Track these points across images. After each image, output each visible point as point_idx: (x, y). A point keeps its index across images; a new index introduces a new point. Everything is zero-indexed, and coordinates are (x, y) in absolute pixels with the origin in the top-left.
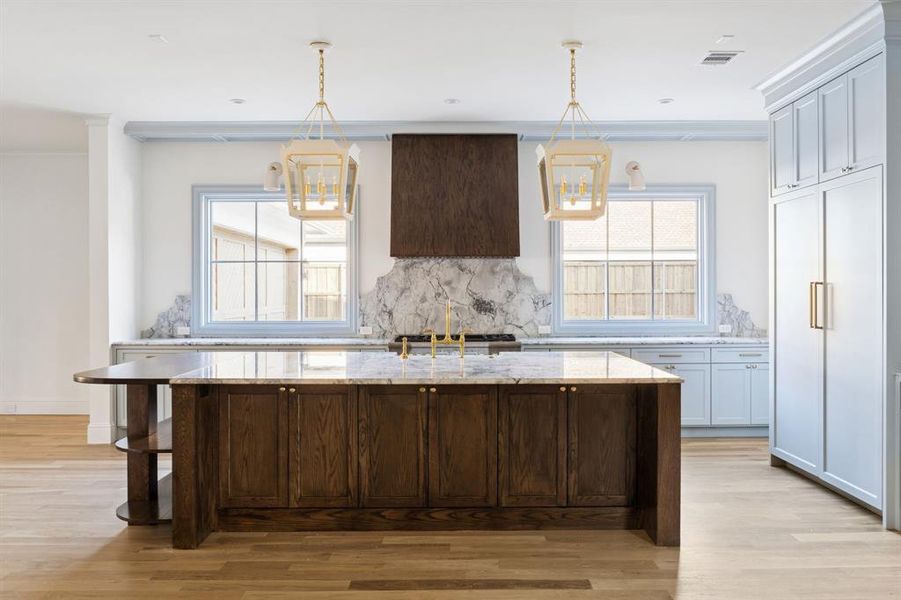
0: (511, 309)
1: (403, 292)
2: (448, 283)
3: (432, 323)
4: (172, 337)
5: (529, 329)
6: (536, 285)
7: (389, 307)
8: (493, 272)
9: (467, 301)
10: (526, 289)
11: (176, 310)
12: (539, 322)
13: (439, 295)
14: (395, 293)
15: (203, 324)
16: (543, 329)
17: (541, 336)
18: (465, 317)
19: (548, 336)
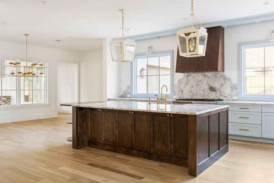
0: (222, 90)
1: (186, 84)
2: (200, 81)
3: (195, 94)
4: (126, 98)
5: (229, 98)
6: (232, 81)
7: (182, 89)
8: (216, 77)
9: (207, 87)
10: (228, 83)
11: (127, 90)
12: (233, 95)
13: (197, 85)
14: (184, 85)
15: (134, 94)
16: (234, 98)
17: (234, 100)
18: (206, 93)
19: (236, 100)
